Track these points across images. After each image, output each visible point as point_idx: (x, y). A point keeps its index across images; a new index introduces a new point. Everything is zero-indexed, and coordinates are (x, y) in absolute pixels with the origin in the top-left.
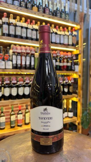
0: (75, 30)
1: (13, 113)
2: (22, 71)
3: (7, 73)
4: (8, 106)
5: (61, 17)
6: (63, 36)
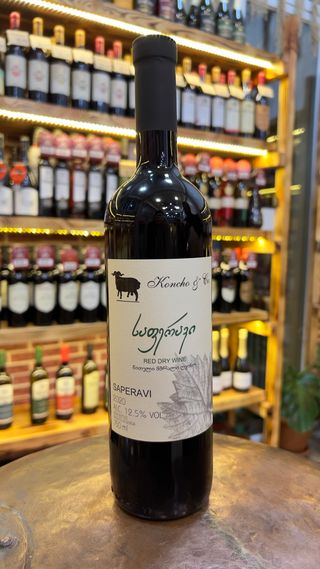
0: (266, 82)
1: (39, 372)
2: (73, 226)
3: (20, 231)
4: (23, 346)
5: (216, 31)
6: (222, 101)
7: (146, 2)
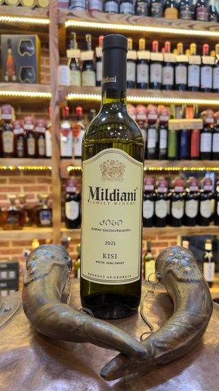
7: (187, 12)
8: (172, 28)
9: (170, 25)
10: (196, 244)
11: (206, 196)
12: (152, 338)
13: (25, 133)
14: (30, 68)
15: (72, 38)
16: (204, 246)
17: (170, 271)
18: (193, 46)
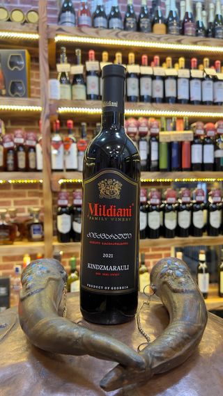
7: (175, 27)
8: (161, 43)
9: (159, 39)
10: (190, 255)
11: (198, 206)
12: (150, 349)
13: (15, 147)
14: (20, 82)
15: (62, 52)
16: (198, 257)
17: (165, 283)
18: (182, 60)
